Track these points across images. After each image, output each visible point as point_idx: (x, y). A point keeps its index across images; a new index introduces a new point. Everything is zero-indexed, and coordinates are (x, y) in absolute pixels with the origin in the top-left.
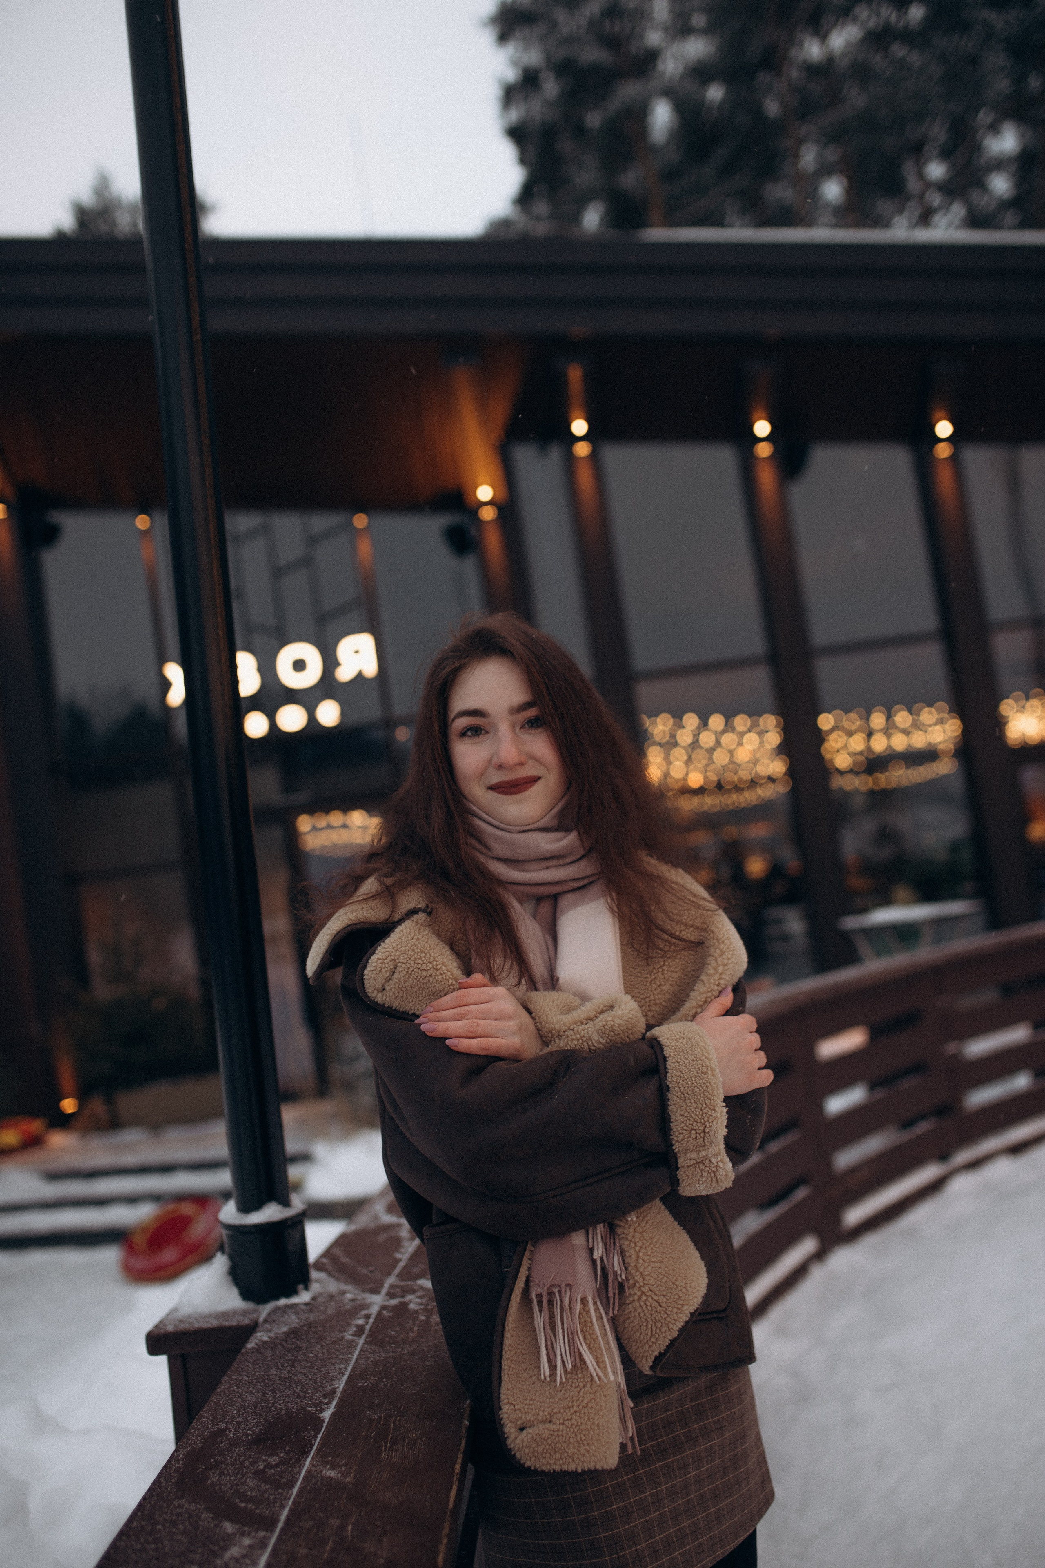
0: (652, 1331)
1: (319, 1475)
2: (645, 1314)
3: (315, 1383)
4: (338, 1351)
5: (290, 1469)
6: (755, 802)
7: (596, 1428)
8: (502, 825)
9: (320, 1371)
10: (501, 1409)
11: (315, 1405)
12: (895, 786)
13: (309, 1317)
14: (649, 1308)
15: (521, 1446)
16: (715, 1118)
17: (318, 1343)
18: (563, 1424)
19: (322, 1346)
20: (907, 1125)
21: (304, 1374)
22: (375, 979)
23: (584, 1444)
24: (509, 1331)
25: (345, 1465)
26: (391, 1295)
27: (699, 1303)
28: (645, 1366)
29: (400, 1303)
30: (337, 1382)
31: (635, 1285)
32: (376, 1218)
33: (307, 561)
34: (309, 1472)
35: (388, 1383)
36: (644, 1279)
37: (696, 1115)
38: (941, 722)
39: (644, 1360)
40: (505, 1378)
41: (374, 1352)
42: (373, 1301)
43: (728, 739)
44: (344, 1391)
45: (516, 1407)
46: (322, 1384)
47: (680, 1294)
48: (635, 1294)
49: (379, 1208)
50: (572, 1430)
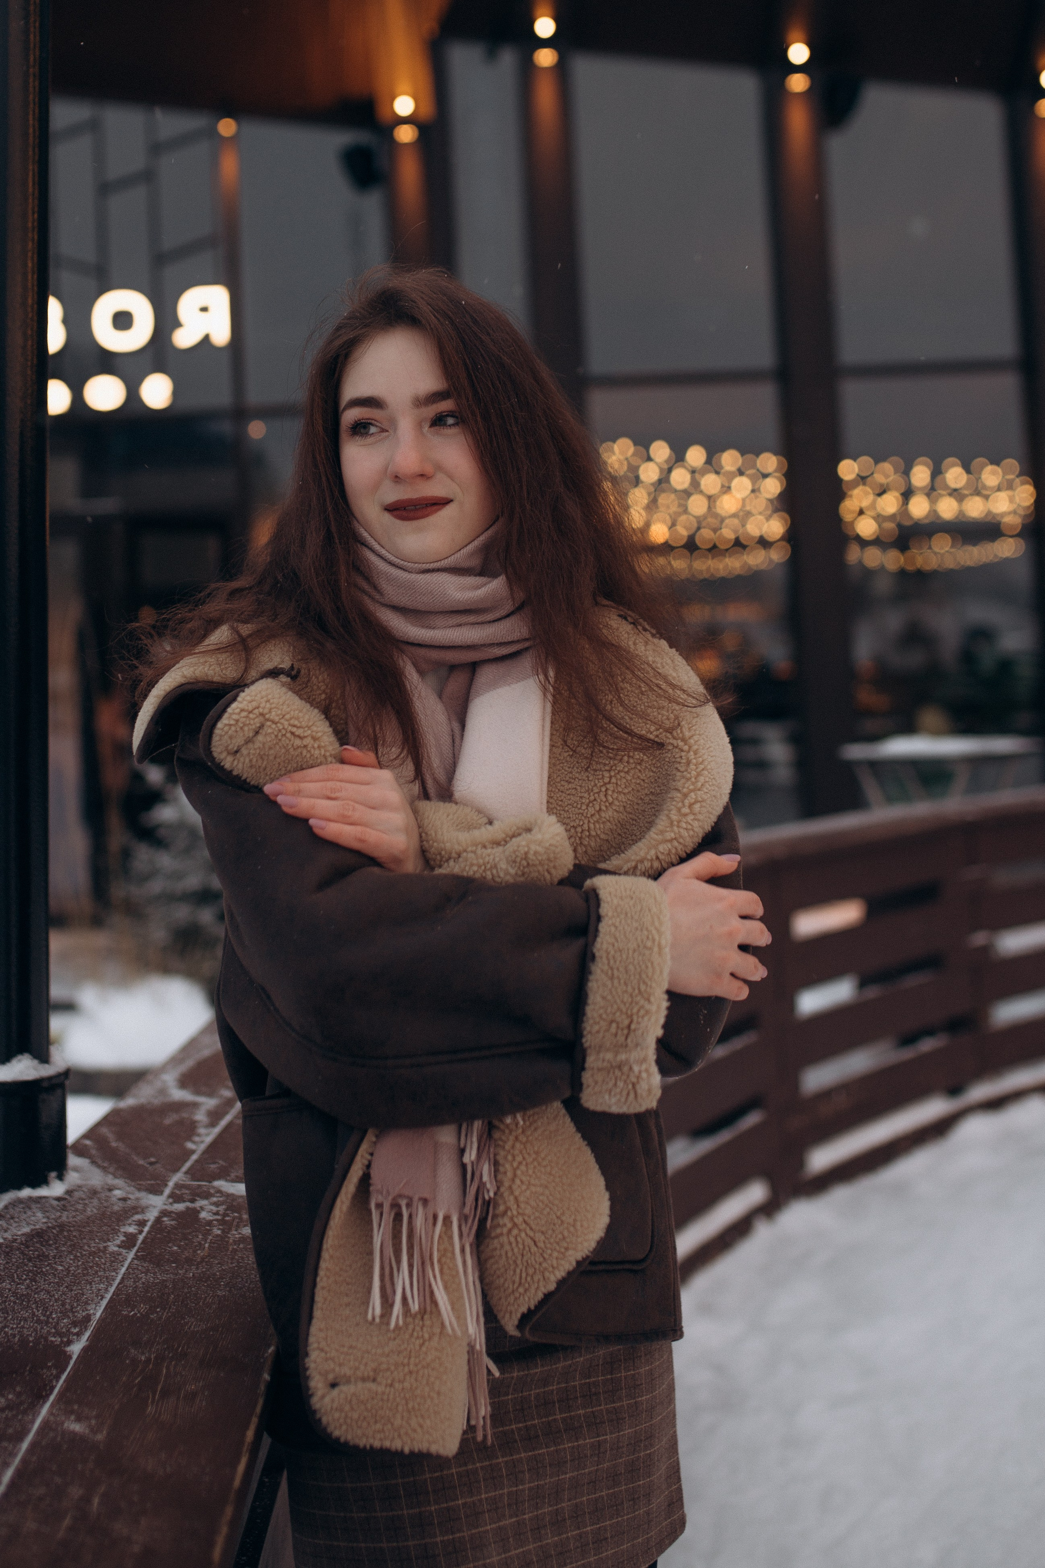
0: (521, 1277)
1: (59, 1429)
2: (514, 1254)
3: (63, 1305)
4: (98, 1265)
5: (20, 1417)
6: (738, 572)
7: (435, 1396)
8: (397, 561)
9: (72, 1290)
10: (307, 1355)
11: (61, 1335)
12: (935, 567)
13: (60, 1216)
14: (521, 1246)
15: (329, 1407)
16: (647, 1012)
17: (70, 1253)
18: (391, 1385)
19: (76, 1256)
20: (908, 1040)
21: (48, 1292)
22: (231, 738)
23: (416, 1416)
24: (327, 1250)
25: (97, 1417)
26: (175, 1197)
27: (591, 1249)
28: (510, 1325)
29: (188, 1208)
30: (94, 1306)
31: (505, 1213)
32: (163, 1091)
33: (148, 176)
34: (45, 1424)
35: (163, 1314)
36: (518, 1206)
37: (622, 1001)
38: (1010, 486)
39: (507, 1316)
40: (317, 1313)
41: (147, 1272)
42: (150, 1202)
43: (710, 482)
44: (102, 1320)
45: (328, 1355)
46: (72, 1307)
47: (566, 1233)
48: (505, 1225)
49: (170, 1079)
50: (402, 1395)
